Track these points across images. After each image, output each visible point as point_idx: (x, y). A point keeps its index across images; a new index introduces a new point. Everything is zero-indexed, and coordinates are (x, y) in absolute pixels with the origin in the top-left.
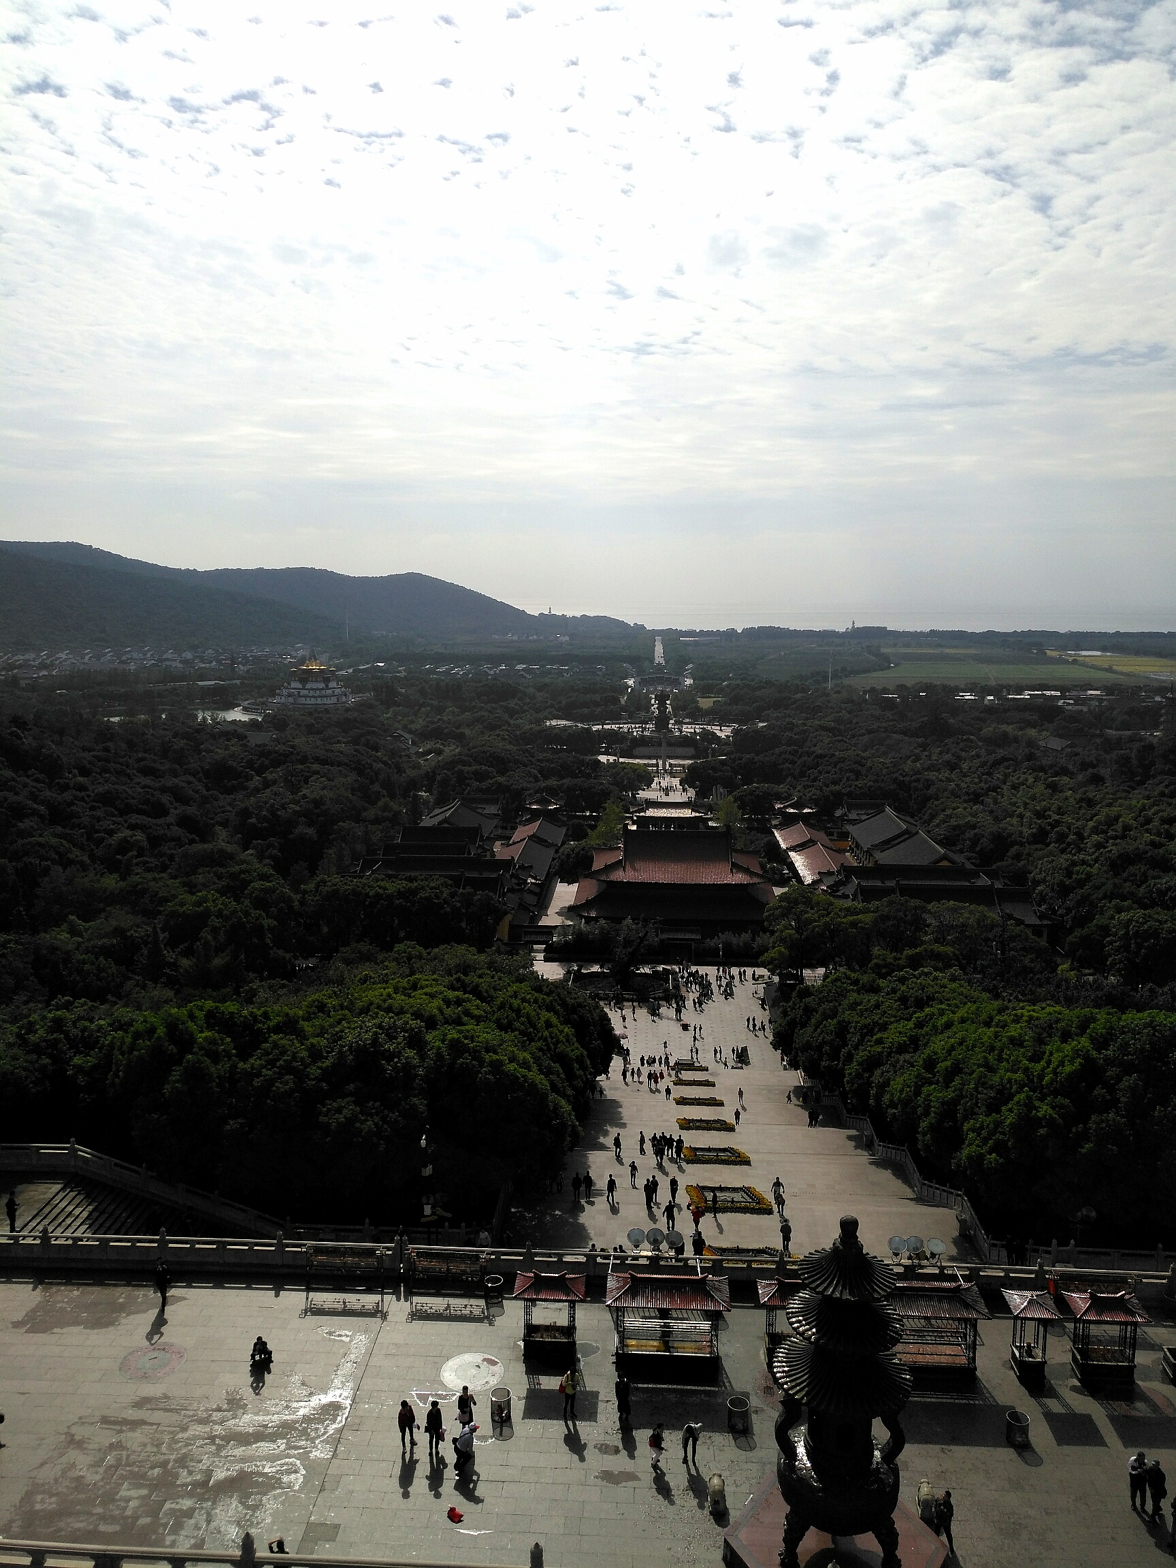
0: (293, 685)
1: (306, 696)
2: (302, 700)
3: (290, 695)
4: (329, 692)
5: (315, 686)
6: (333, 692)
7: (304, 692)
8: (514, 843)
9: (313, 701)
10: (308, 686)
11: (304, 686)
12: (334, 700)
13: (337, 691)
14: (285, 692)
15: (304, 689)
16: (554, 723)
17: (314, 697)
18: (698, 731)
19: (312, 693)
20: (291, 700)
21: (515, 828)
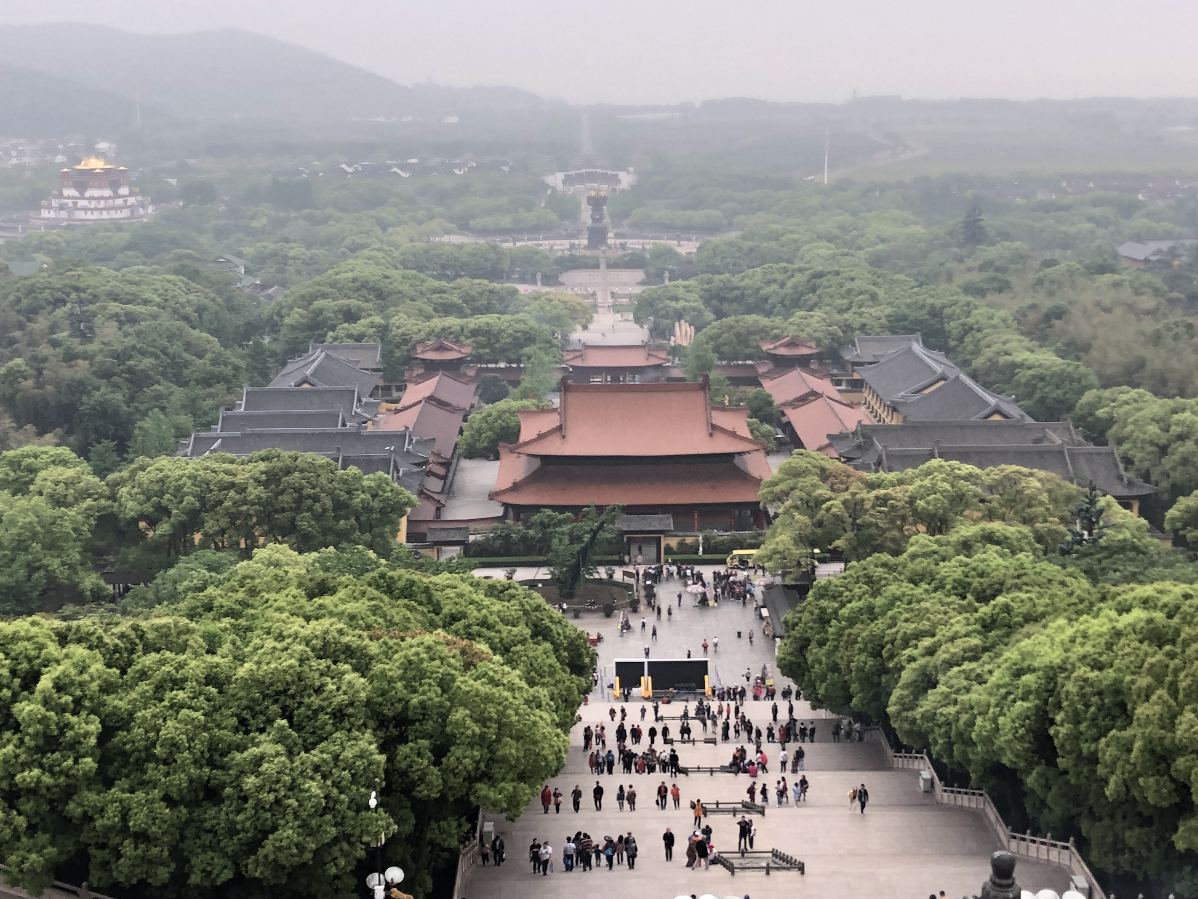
0: (66, 192)
1: (85, 209)
2: (81, 215)
3: (62, 208)
4: (119, 202)
5: (97, 193)
6: (125, 201)
7: (82, 203)
8: (405, 409)
9: (96, 215)
10: (88, 193)
11: (82, 194)
12: (126, 213)
13: (131, 200)
14: (55, 203)
15: (83, 198)
16: (446, 239)
17: (96, 209)
18: (647, 247)
19: (94, 204)
20: (63, 214)
21: (401, 388)
